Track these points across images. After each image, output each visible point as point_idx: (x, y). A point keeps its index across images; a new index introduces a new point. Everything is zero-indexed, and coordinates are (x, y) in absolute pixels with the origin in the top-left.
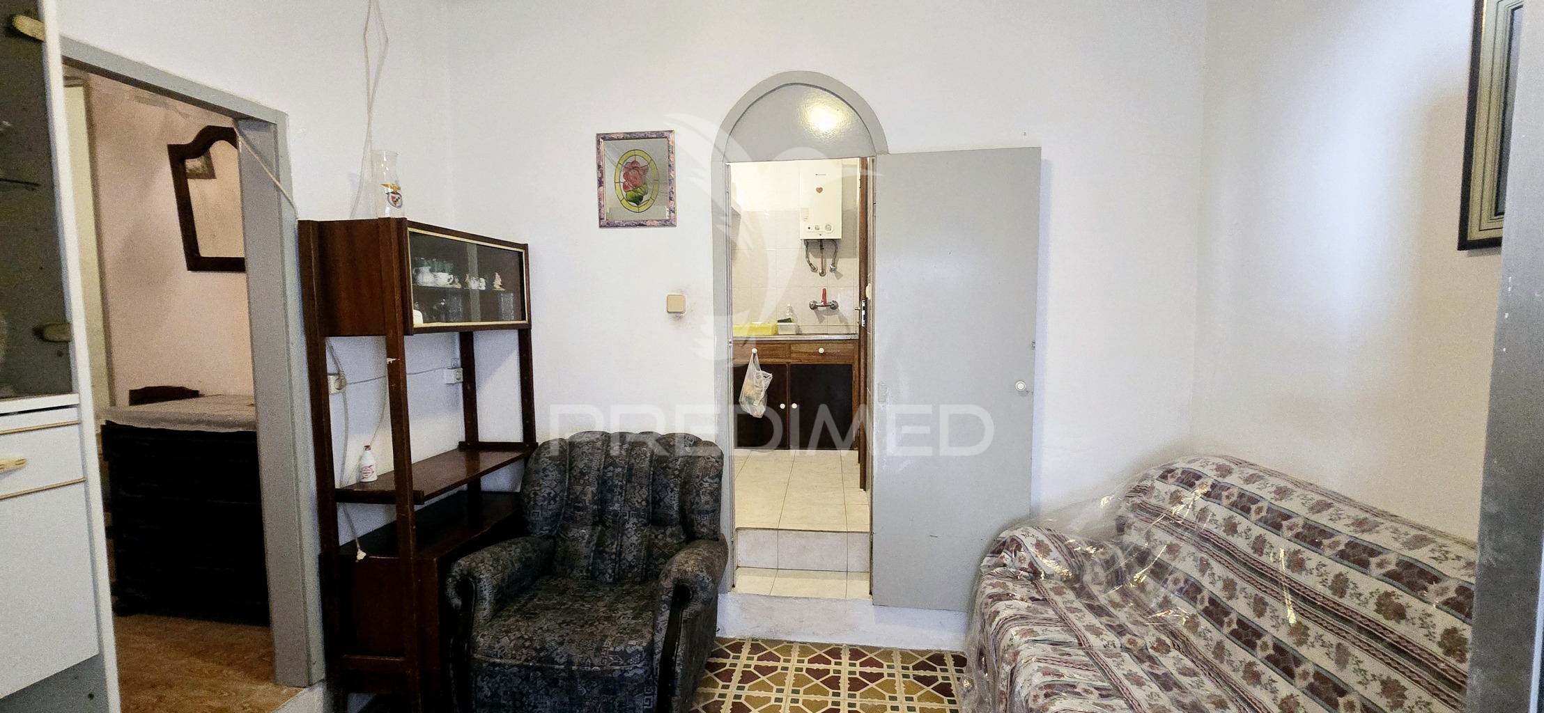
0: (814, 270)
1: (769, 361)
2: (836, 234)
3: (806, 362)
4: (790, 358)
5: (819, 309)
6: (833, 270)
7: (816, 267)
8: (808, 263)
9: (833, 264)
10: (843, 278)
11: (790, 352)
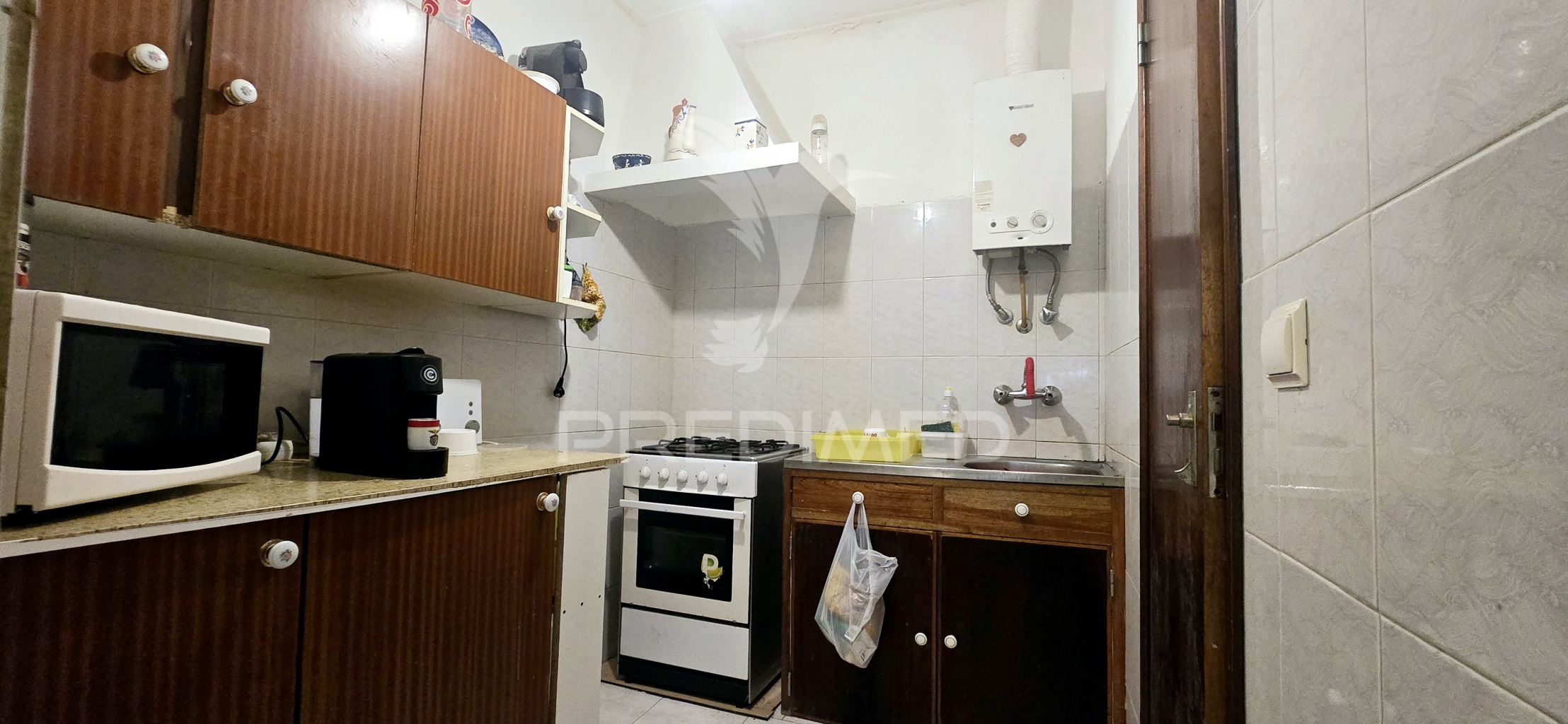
0: (1006, 319)
1: (892, 524)
2: (1059, 234)
3: (979, 535)
4: (942, 520)
5: (1017, 403)
6: (1049, 320)
7: (1010, 314)
8: (992, 304)
9: (1050, 305)
10: (1072, 336)
11: (943, 506)
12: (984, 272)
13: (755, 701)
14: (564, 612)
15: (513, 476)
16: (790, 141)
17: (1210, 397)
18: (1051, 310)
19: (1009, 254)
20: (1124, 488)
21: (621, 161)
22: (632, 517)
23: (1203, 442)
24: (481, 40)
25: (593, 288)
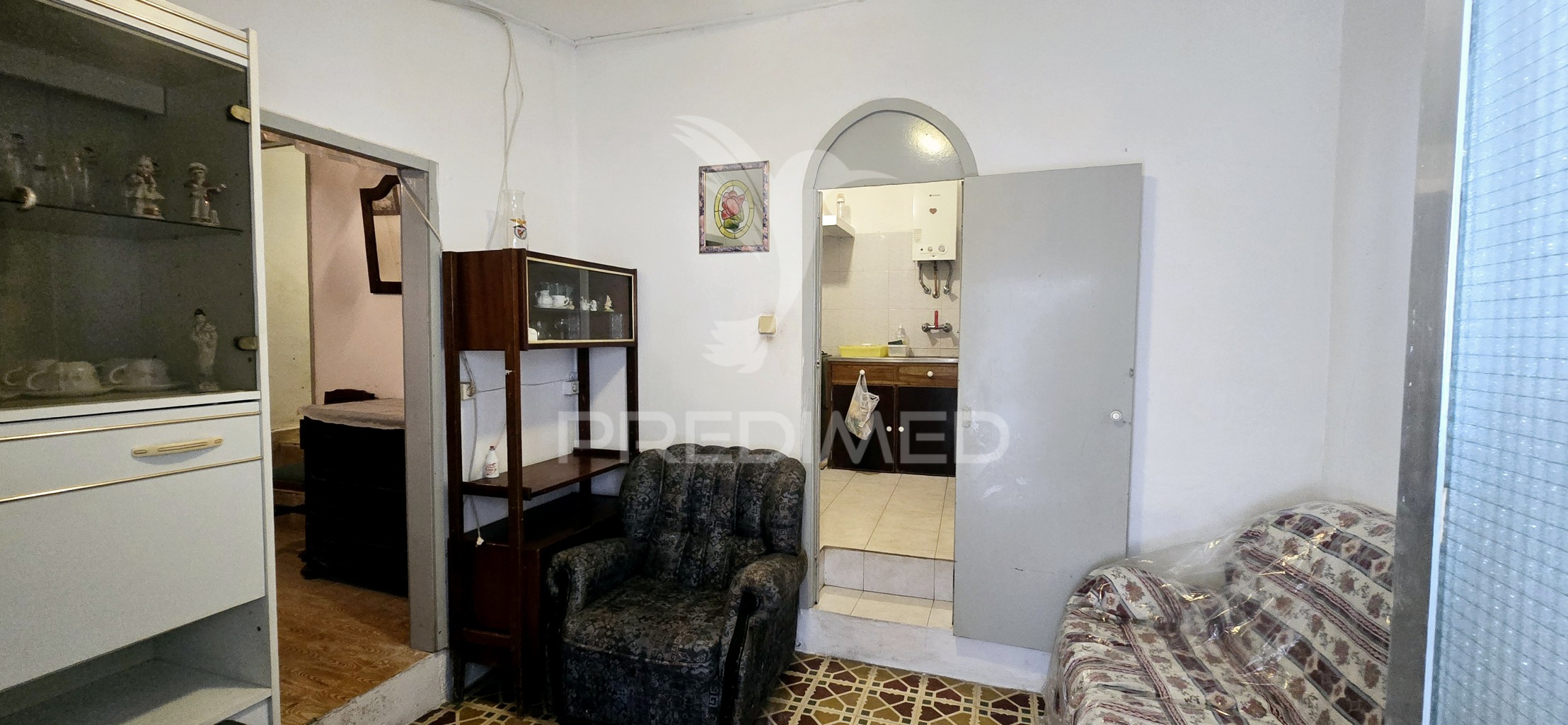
0: (927, 291)
1: (876, 382)
2: (950, 255)
3: (914, 385)
4: (899, 380)
5: (932, 331)
6: (948, 292)
7: (929, 289)
8: (924, 275)
9: (948, 286)
11: (898, 374)
12: (918, 268)
16: (832, 214)
18: (948, 288)
19: (929, 262)
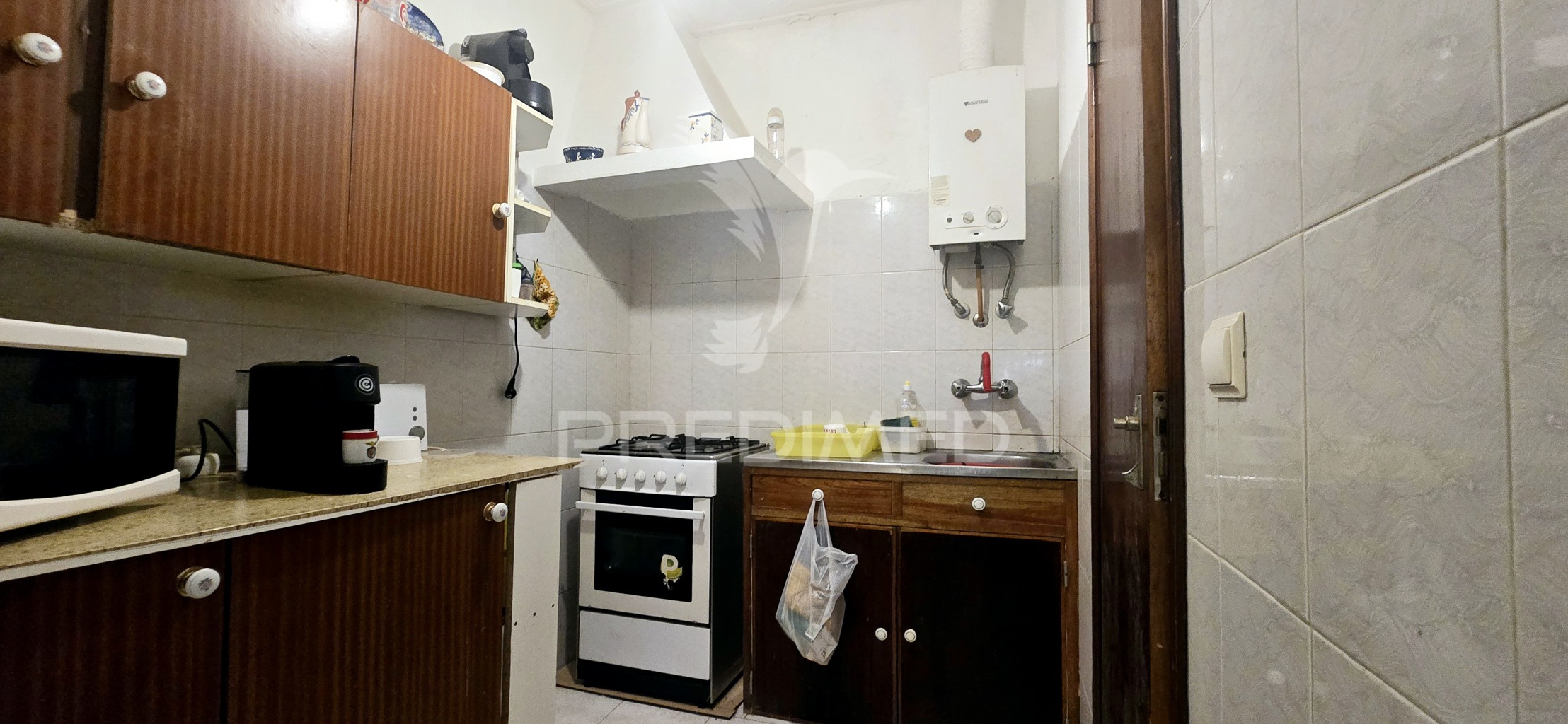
0: (963, 313)
1: (852, 520)
2: (1013, 229)
3: (937, 529)
4: (901, 515)
5: (974, 396)
6: (1004, 314)
7: (966, 308)
8: (949, 299)
9: (1006, 300)
10: (1026, 330)
11: (901, 501)
12: (941, 266)
13: (717, 700)
14: (516, 624)
15: (457, 487)
16: (747, 135)
17: (1155, 401)
18: (1007, 304)
19: (966, 249)
20: (1076, 480)
21: (572, 154)
22: (589, 519)
23: (1149, 444)
24: (419, 29)
25: (544, 286)
